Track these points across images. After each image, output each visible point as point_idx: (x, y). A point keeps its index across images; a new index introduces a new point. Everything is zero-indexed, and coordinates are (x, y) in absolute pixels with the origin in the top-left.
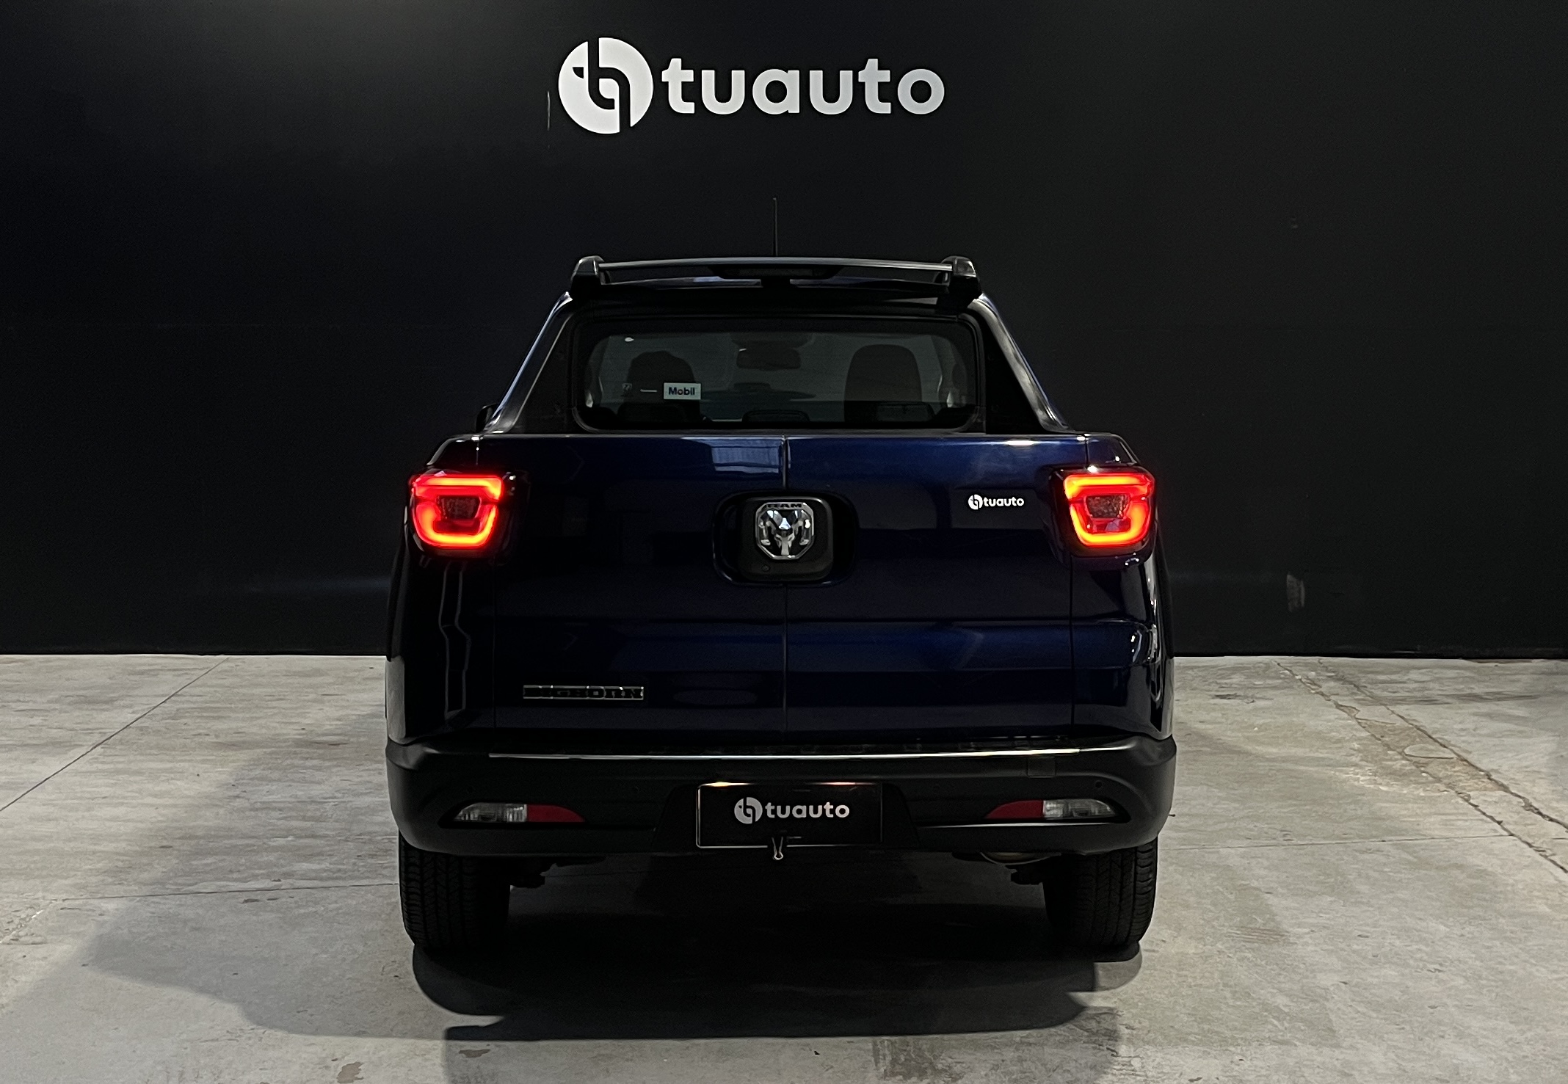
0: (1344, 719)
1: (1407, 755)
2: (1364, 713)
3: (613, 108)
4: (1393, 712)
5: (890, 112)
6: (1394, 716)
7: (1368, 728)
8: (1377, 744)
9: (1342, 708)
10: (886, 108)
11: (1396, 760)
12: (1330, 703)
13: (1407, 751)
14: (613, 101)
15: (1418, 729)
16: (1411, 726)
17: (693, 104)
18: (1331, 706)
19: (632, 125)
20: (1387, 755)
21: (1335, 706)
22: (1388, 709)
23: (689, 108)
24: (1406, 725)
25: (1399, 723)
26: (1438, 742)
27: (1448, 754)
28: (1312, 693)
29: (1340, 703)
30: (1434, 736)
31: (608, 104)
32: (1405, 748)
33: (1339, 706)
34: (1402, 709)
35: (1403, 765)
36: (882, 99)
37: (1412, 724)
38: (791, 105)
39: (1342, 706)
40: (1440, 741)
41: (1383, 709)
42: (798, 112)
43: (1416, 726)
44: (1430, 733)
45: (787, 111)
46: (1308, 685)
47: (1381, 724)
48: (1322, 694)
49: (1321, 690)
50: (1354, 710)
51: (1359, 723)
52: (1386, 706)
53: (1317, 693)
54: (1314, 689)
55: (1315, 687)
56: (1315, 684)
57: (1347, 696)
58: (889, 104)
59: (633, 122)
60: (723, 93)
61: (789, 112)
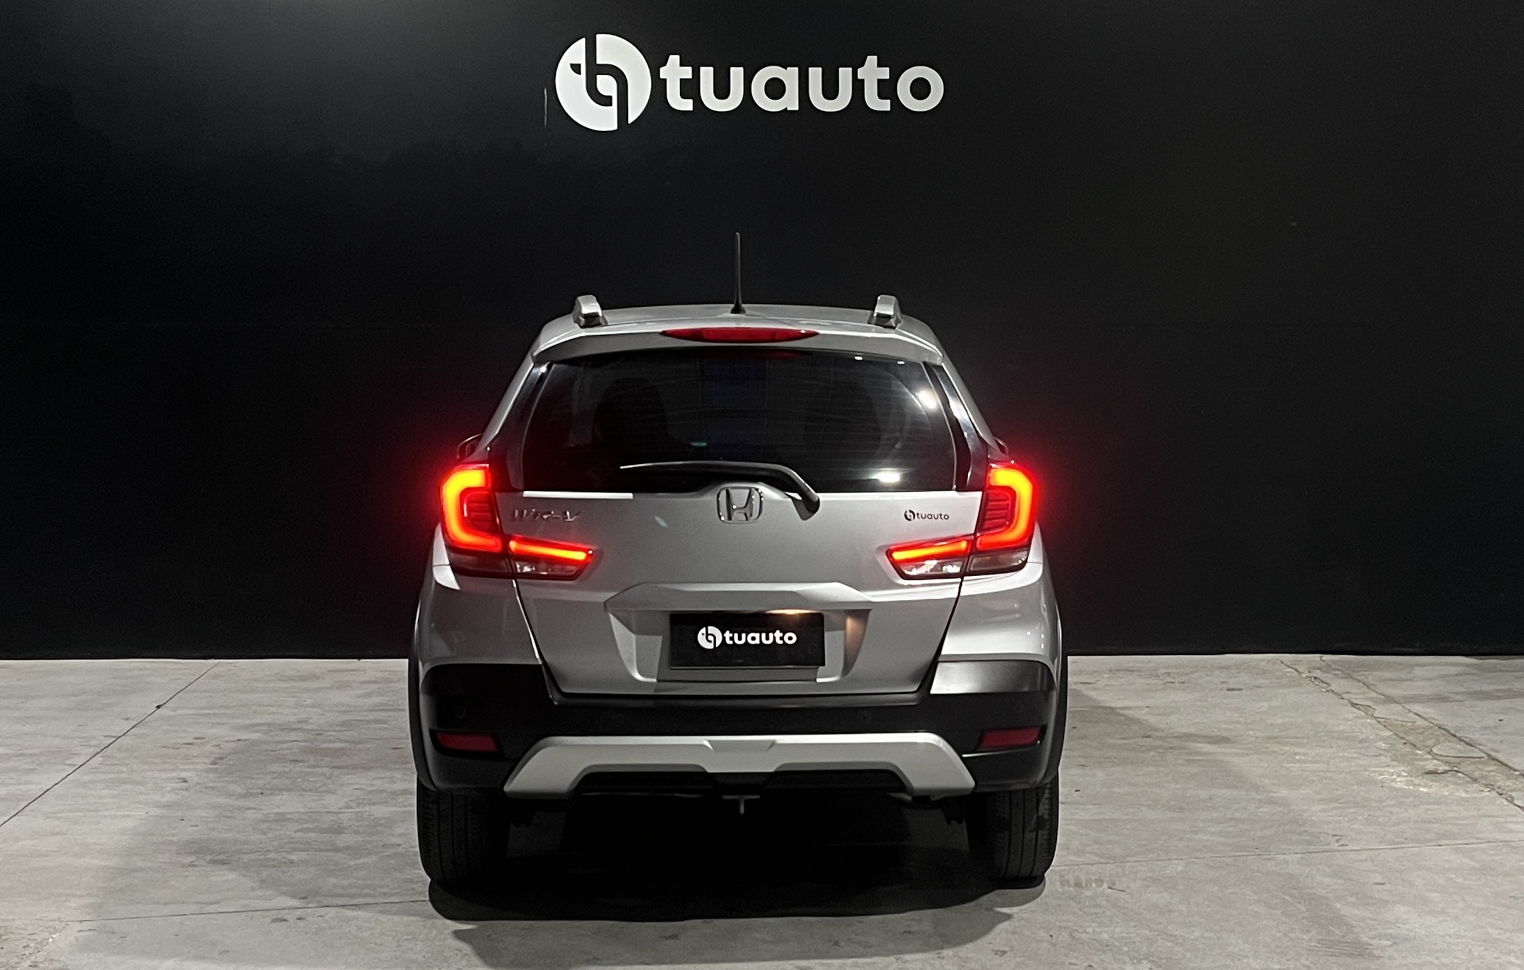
0: (1361, 718)
1: (1436, 755)
2: (1380, 711)
3: (610, 104)
4: (1409, 711)
5: (888, 108)
6: (1413, 716)
7: (1390, 727)
8: (1403, 744)
9: (1357, 707)
10: (885, 105)
11: (1427, 760)
12: (1345, 702)
13: (1436, 751)
14: (611, 97)
16: (1431, 725)
17: (691, 101)
18: (1346, 705)
19: (629, 122)
20: (1416, 754)
21: (1349, 705)
22: (1404, 707)
23: (688, 105)
24: (1428, 724)
25: (1420, 722)
26: (1465, 742)
27: (1477, 753)
28: (1323, 692)
29: (1355, 701)
30: (1458, 736)
32: (1432, 747)
33: (1354, 705)
34: (1420, 708)
36: (881, 96)
37: (1432, 723)
38: (790, 102)
39: (1356, 704)
41: (1397, 707)
42: (797, 109)
43: (1437, 725)
45: (786, 110)
46: (1317, 683)
47: (1400, 723)
48: (1333, 691)
49: (1330, 688)
50: (1370, 709)
51: (1379, 722)
52: (1400, 703)
53: (1328, 691)
54: (1323, 688)
55: (1325, 685)
56: (1323, 682)
57: (1357, 694)
58: (888, 101)
59: (631, 120)
60: (722, 90)
61: (788, 109)
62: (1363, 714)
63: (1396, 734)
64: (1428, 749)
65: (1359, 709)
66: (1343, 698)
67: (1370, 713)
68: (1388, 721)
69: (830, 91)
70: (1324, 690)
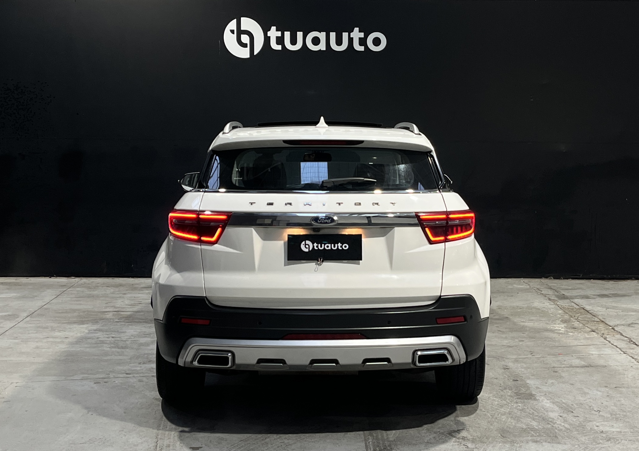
0: (552, 305)
1: (579, 320)
2: (561, 303)
3: (246, 47)
4: (572, 302)
5: (363, 50)
6: (573, 304)
7: (562, 309)
8: (567, 315)
9: (551, 300)
10: (362, 49)
11: (575, 322)
12: (546, 298)
13: (579, 318)
14: (247, 44)
15: (583, 309)
16: (580, 308)
17: (280, 46)
18: (546, 299)
19: (255, 54)
20: (571, 320)
21: (548, 300)
22: (570, 300)
23: (279, 48)
24: (578, 307)
25: (575, 306)
26: (592, 315)
27: (596, 319)
28: (538, 294)
29: (551, 298)
30: (590, 312)
31: (244, 45)
32: (578, 317)
33: (550, 299)
34: (576, 301)
35: (578, 324)
36: (360, 44)
37: (581, 307)
38: (322, 46)
39: (551, 299)
40: (592, 314)
41: (568, 300)
42: (325, 49)
43: (582, 308)
44: (588, 310)
45: (320, 50)
46: (536, 290)
47: (568, 307)
48: (543, 294)
49: (542, 292)
50: (556, 301)
51: (559, 306)
52: (569, 299)
53: (540, 294)
54: (539, 292)
55: (540, 291)
56: (539, 290)
57: (553, 295)
58: (363, 47)
59: (256, 53)
60: (294, 41)
61: (322, 50)
62: (553, 303)
63: (564, 311)
64: (576, 318)
65: (552, 301)
66: (546, 297)
67: (556, 303)
68: (562, 306)
69: (339, 42)
70: (539, 293)
